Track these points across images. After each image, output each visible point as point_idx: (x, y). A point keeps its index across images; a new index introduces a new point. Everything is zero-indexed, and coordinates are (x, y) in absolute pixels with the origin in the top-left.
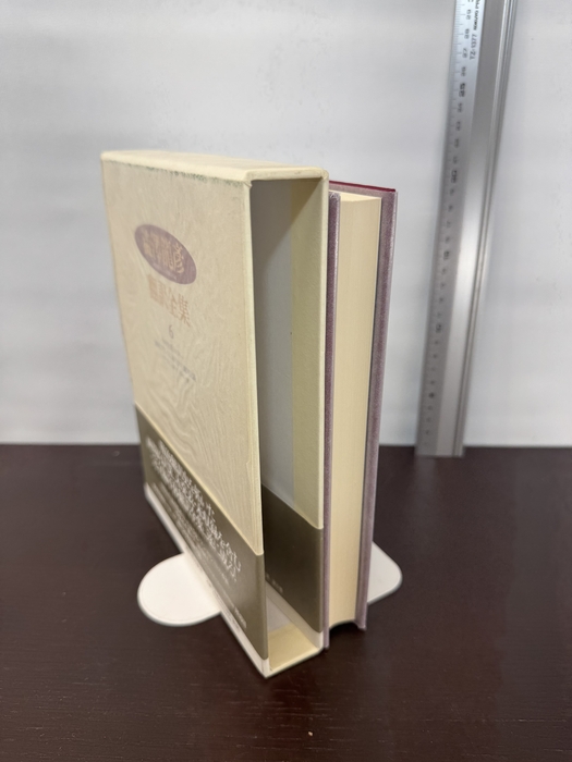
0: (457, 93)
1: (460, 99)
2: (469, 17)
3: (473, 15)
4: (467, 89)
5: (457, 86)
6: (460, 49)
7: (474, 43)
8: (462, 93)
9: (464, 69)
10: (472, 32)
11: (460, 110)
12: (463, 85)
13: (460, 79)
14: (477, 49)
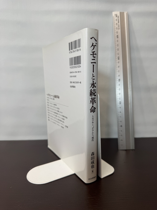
0: (116, 38)
1: (117, 39)
2: (117, 21)
3: (117, 20)
4: (119, 36)
5: (116, 36)
6: (115, 27)
7: (119, 26)
8: (118, 38)
9: (117, 32)
10: (118, 24)
11: (118, 42)
12: (117, 36)
13: (116, 34)
14: (120, 27)
